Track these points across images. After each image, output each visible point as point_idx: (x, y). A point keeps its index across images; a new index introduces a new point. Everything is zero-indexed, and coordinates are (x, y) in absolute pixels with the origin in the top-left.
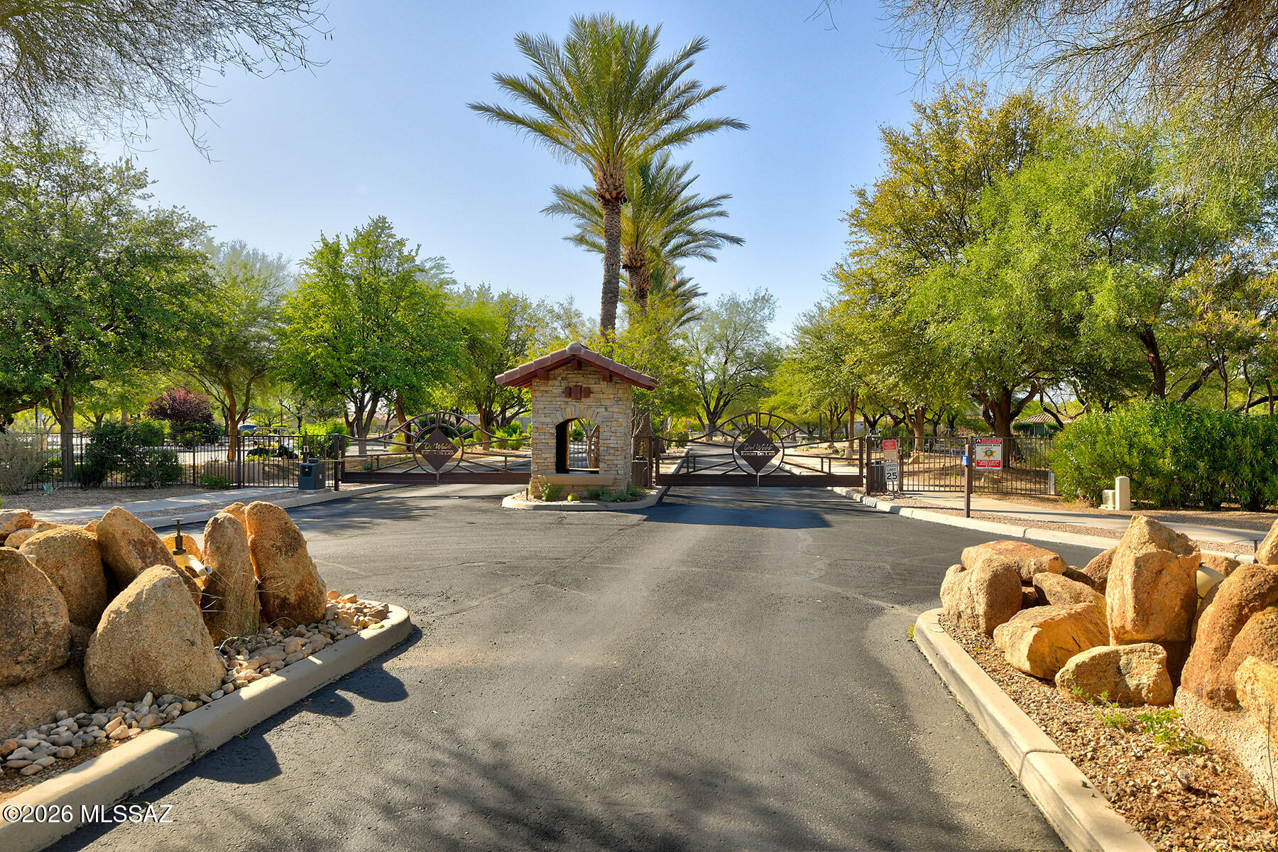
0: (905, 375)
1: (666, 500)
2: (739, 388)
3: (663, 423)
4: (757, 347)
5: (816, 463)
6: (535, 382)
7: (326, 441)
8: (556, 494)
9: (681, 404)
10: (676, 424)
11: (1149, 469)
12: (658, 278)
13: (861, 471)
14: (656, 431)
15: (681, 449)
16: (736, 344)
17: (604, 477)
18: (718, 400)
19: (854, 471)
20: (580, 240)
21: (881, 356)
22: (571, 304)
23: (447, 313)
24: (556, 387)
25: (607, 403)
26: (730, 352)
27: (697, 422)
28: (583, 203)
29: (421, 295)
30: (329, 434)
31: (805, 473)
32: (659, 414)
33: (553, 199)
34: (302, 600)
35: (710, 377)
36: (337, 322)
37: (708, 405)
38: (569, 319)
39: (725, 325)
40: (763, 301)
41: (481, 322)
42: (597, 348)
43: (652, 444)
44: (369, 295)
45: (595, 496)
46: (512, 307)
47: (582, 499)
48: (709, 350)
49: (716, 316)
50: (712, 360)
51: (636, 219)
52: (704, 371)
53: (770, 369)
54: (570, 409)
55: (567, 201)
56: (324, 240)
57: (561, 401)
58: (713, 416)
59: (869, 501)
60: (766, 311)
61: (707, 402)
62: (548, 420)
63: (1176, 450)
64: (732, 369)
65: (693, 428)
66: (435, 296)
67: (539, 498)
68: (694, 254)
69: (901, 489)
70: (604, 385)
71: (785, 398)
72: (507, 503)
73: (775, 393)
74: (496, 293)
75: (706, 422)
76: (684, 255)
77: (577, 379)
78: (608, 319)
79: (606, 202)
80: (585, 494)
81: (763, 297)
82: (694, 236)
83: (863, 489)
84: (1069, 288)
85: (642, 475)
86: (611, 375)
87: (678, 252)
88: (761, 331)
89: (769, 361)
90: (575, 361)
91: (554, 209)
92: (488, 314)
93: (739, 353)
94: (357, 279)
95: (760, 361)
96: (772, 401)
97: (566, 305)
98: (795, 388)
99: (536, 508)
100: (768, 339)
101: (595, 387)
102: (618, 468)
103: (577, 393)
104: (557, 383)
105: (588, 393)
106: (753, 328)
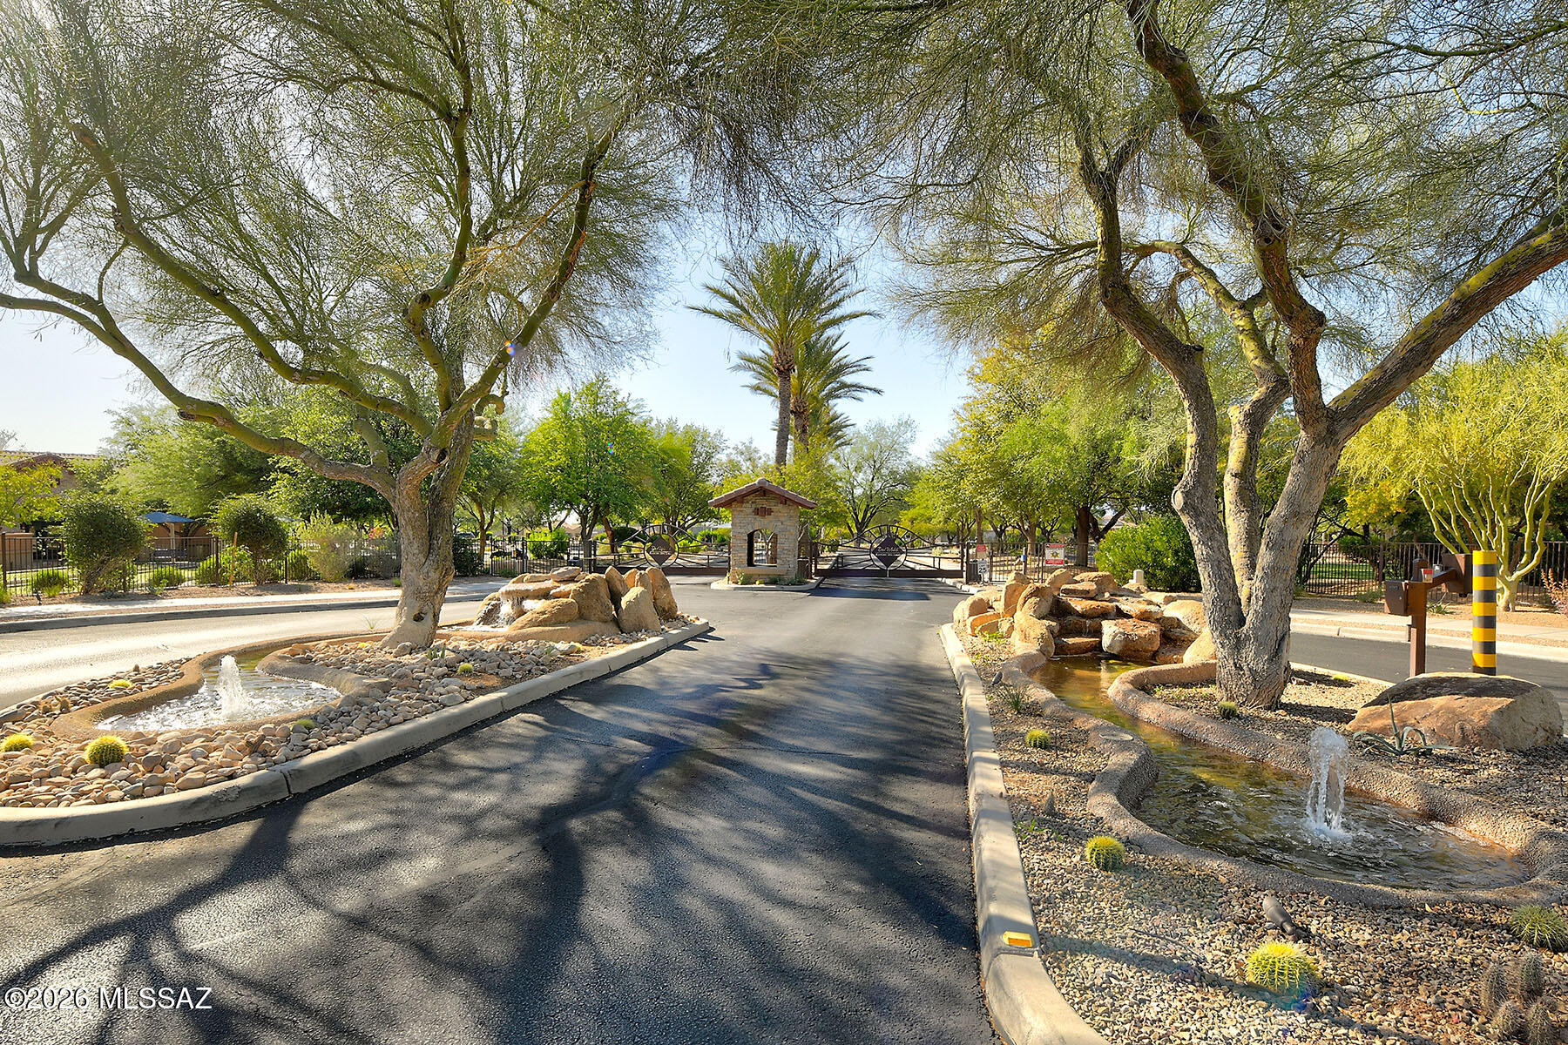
0: (1005, 495)
1: (821, 585)
2: (883, 501)
3: (818, 532)
4: (901, 467)
5: (929, 561)
6: (734, 504)
7: (551, 546)
8: (748, 580)
9: (833, 519)
10: (828, 533)
11: (1158, 564)
12: (816, 415)
13: (962, 567)
14: (813, 538)
15: (832, 554)
16: (881, 463)
17: (780, 568)
18: (866, 512)
19: (956, 567)
20: (756, 388)
21: (987, 481)
22: (751, 443)
23: (649, 446)
24: (748, 508)
25: (783, 519)
26: (877, 471)
27: (847, 531)
28: (760, 365)
29: (632, 433)
30: (553, 540)
31: (923, 568)
32: (815, 525)
33: (736, 361)
34: (670, 609)
35: (858, 492)
36: (568, 453)
37: (857, 516)
38: (750, 454)
39: (872, 447)
40: (907, 424)
41: (673, 450)
42: (774, 480)
43: (810, 548)
44: (592, 432)
45: (774, 582)
46: (694, 437)
47: (765, 584)
48: (858, 469)
49: (865, 439)
50: (860, 477)
51: (800, 376)
52: (854, 487)
53: (912, 486)
54: (758, 523)
55: (748, 361)
56: (558, 391)
57: (751, 518)
58: (861, 526)
59: (965, 588)
60: (909, 434)
61: (855, 514)
62: (743, 530)
63: (1176, 553)
64: (878, 485)
65: (844, 536)
66: (642, 433)
67: (737, 583)
68: (845, 396)
69: (990, 579)
70: (780, 506)
71: (922, 511)
72: (714, 586)
73: (914, 506)
74: (681, 424)
75: (855, 531)
76: (838, 397)
77: (762, 503)
78: (781, 457)
79: (780, 372)
80: (767, 580)
81: (906, 422)
82: (844, 386)
83: (964, 580)
84: (1109, 438)
85: (804, 571)
86: (785, 500)
87: (830, 396)
88: (904, 452)
89: (911, 478)
90: (761, 491)
91: (738, 368)
92: (676, 443)
93: (884, 471)
94: (583, 420)
95: (903, 478)
96: (912, 513)
97: (747, 444)
98: (930, 503)
99: (736, 589)
100: (910, 459)
101: (774, 508)
102: (789, 563)
103: (762, 512)
104: (748, 505)
105: (770, 512)
106: (895, 449)
